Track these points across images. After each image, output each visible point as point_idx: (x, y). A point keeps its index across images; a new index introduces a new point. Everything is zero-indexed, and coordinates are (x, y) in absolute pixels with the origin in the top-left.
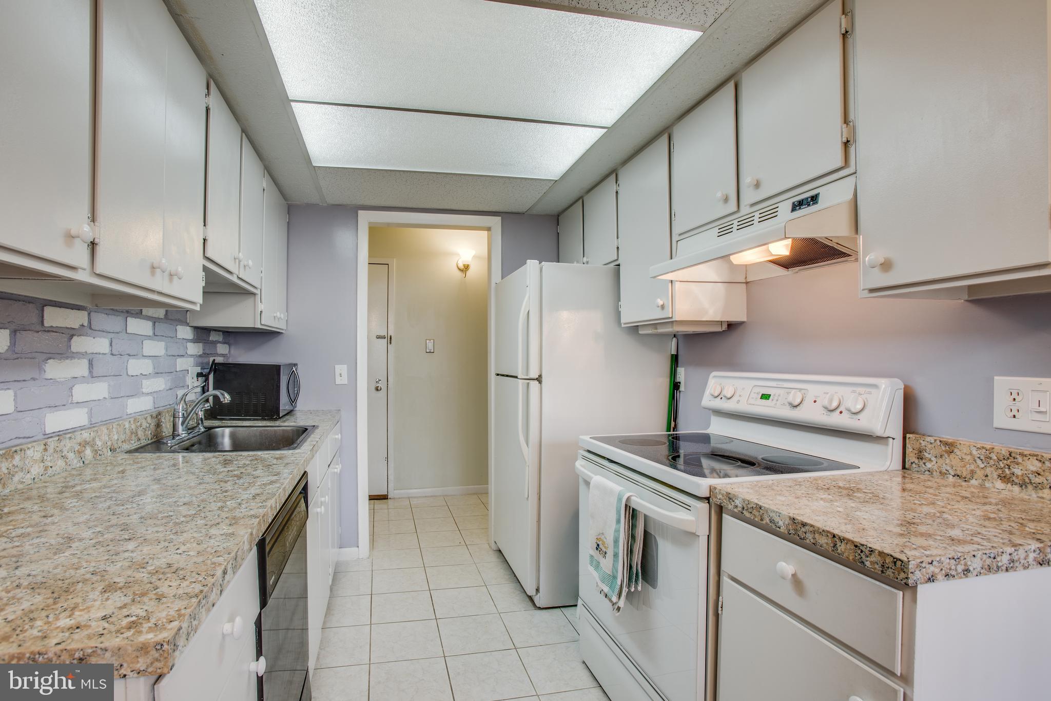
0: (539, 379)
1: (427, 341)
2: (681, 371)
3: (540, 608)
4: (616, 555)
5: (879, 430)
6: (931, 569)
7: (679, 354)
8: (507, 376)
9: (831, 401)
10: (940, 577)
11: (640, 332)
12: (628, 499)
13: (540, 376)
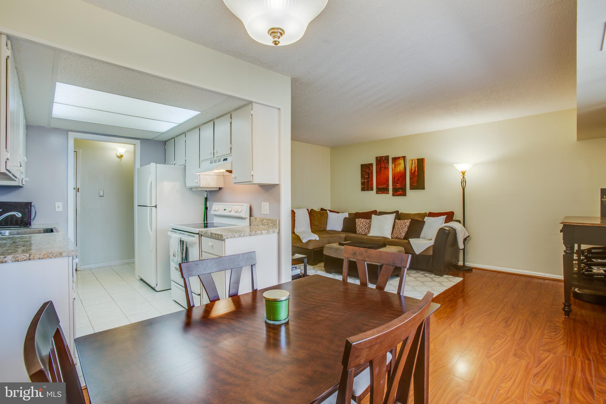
0: (156, 207)
1: (100, 191)
2: (208, 203)
3: (158, 291)
4: (178, 255)
5: (244, 216)
6: (227, 236)
7: (208, 197)
8: (143, 206)
9: (236, 210)
10: (229, 238)
11: (193, 190)
12: (181, 238)
13: (156, 205)
